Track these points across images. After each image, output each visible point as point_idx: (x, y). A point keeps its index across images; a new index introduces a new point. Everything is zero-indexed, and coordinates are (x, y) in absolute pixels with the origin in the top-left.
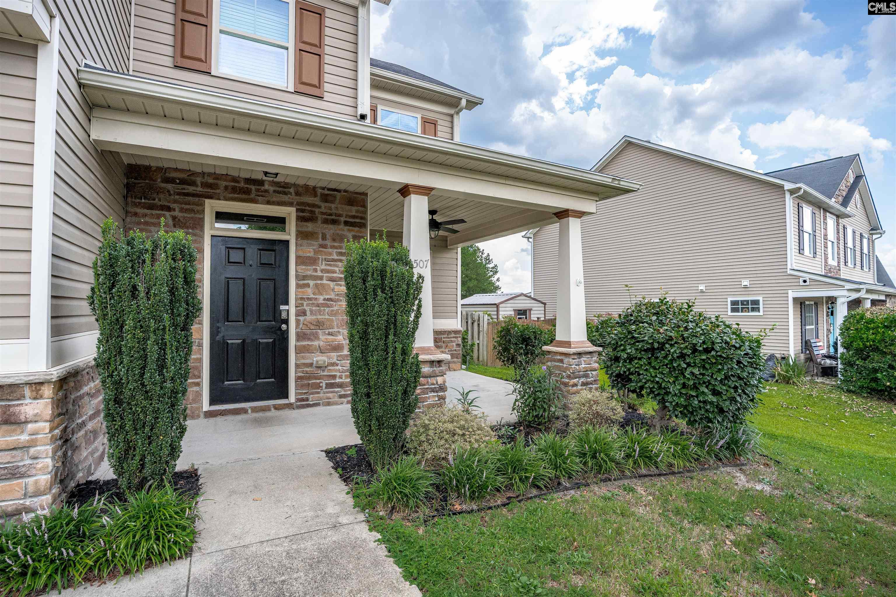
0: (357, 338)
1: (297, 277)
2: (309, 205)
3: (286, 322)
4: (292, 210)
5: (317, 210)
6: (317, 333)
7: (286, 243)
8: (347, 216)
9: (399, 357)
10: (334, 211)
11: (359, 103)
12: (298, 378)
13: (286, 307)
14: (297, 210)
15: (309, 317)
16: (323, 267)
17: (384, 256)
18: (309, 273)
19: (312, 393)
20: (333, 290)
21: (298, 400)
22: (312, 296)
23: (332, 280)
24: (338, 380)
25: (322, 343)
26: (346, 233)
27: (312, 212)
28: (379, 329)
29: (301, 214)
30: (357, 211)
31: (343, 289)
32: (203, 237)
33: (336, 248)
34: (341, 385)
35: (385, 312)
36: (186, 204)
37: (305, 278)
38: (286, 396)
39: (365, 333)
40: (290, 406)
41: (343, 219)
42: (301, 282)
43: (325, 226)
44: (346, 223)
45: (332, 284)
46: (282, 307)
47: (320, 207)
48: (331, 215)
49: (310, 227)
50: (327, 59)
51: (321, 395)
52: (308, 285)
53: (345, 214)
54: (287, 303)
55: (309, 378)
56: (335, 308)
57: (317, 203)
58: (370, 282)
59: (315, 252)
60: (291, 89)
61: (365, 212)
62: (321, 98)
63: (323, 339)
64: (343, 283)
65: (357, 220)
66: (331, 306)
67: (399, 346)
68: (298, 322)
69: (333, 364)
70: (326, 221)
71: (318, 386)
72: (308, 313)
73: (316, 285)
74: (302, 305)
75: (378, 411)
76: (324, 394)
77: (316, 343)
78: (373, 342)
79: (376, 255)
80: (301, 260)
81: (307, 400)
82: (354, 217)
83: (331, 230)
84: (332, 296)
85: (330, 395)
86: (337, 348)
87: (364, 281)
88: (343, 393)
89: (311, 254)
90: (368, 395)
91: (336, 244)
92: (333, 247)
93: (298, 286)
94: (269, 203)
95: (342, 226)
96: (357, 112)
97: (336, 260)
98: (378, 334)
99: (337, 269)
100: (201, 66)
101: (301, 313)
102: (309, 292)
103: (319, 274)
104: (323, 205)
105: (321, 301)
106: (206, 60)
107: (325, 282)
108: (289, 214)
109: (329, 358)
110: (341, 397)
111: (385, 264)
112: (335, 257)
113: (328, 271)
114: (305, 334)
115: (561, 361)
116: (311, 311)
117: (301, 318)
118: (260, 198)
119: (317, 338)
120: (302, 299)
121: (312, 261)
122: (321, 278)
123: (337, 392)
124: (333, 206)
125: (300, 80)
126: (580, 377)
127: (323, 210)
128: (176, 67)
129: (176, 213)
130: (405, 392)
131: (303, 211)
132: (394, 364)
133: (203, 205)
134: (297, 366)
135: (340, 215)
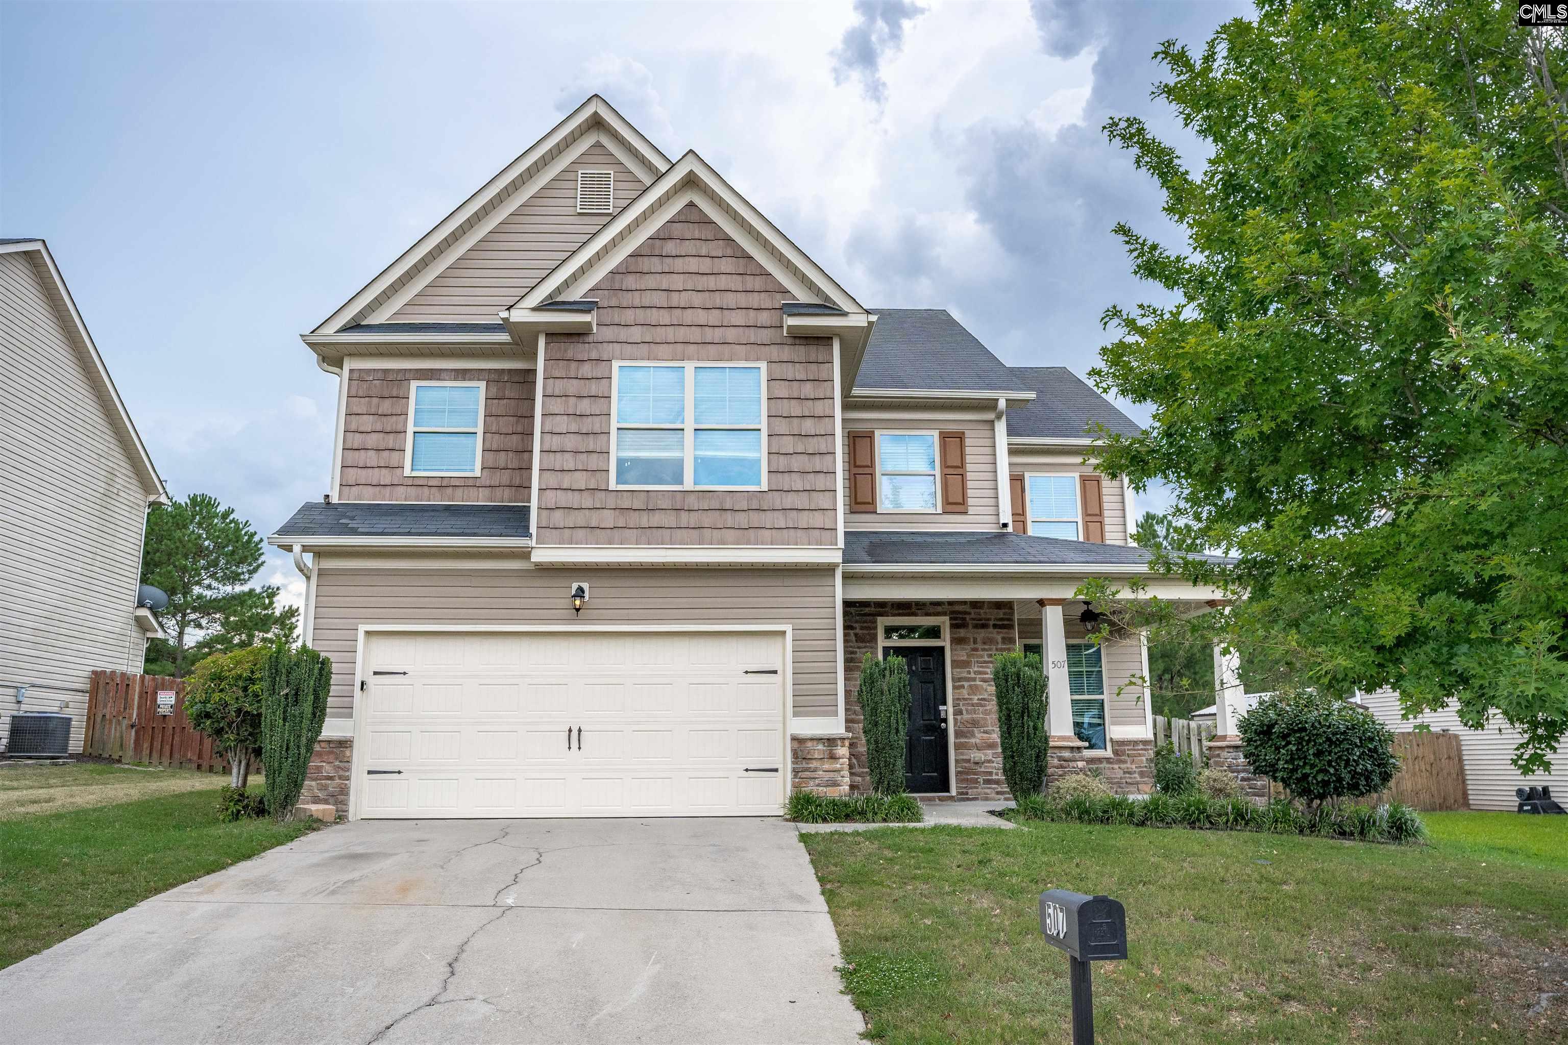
0: (1003, 718)
1: (953, 679)
2: (959, 613)
3: (945, 721)
4: (946, 619)
5: (968, 617)
6: (973, 731)
7: (941, 650)
8: (996, 619)
9: (1031, 731)
10: (983, 616)
11: (1001, 511)
12: (958, 773)
13: (944, 708)
14: (951, 619)
15: (966, 716)
16: (976, 669)
17: (1018, 665)
18: (965, 675)
19: (971, 788)
20: (986, 690)
21: (959, 793)
22: (967, 696)
23: (984, 680)
24: (994, 777)
25: (978, 741)
26: (995, 635)
27: (964, 619)
28: (1017, 712)
29: (954, 622)
30: (1004, 614)
31: (992, 689)
32: (877, 648)
33: (987, 650)
34: (997, 782)
35: (1021, 701)
36: (864, 622)
37: (960, 680)
38: (947, 790)
39: (1009, 716)
40: (952, 798)
41: (991, 623)
42: (957, 684)
43: (976, 630)
44: (995, 626)
45: (985, 685)
46: (941, 708)
47: (970, 613)
48: (980, 620)
49: (962, 633)
50: (969, 476)
51: (979, 790)
52: (963, 687)
53: (993, 617)
54: (945, 703)
55: (967, 773)
56: (988, 708)
57: (968, 610)
58: (1011, 682)
59: (968, 656)
60: (940, 511)
61: (1012, 614)
62: (966, 513)
63: (978, 737)
64: (993, 683)
65: (1006, 622)
66: (985, 706)
67: (1031, 724)
68: (955, 720)
69: (989, 761)
70: (976, 626)
71: (976, 781)
72: (964, 712)
73: (970, 686)
74: (959, 705)
75: (1019, 768)
76: (982, 789)
77: (973, 740)
78: (1014, 721)
79: (1014, 663)
80: (956, 664)
81: (967, 793)
82: (1002, 619)
83: (982, 634)
84: (986, 696)
85: (988, 791)
86: (991, 746)
87: (1007, 681)
88: (999, 789)
89: (965, 658)
90: (1013, 757)
91: (986, 647)
92: (984, 650)
93: (954, 688)
94: (927, 614)
95: (991, 629)
96: (999, 519)
97: (985, 662)
98: (1017, 715)
99: (988, 670)
100: (869, 508)
101: (958, 712)
102: (965, 693)
103: (973, 675)
104: (972, 611)
105: (975, 701)
106: (873, 502)
107: (978, 683)
108: (944, 622)
109: (986, 755)
110: (998, 793)
111: (1019, 670)
112: (986, 659)
113: (980, 673)
114: (962, 732)
115: (1218, 756)
116: (967, 710)
117: (959, 717)
118: (919, 612)
119: (973, 735)
120: (958, 699)
121: (965, 664)
122: (974, 679)
123: (994, 789)
124: (982, 611)
125: (947, 502)
126: (1238, 772)
127: (973, 616)
128: (852, 512)
129: (858, 631)
130: (1038, 756)
131: (955, 619)
132: (1028, 736)
133: (876, 622)
134: (957, 761)
135: (989, 619)
